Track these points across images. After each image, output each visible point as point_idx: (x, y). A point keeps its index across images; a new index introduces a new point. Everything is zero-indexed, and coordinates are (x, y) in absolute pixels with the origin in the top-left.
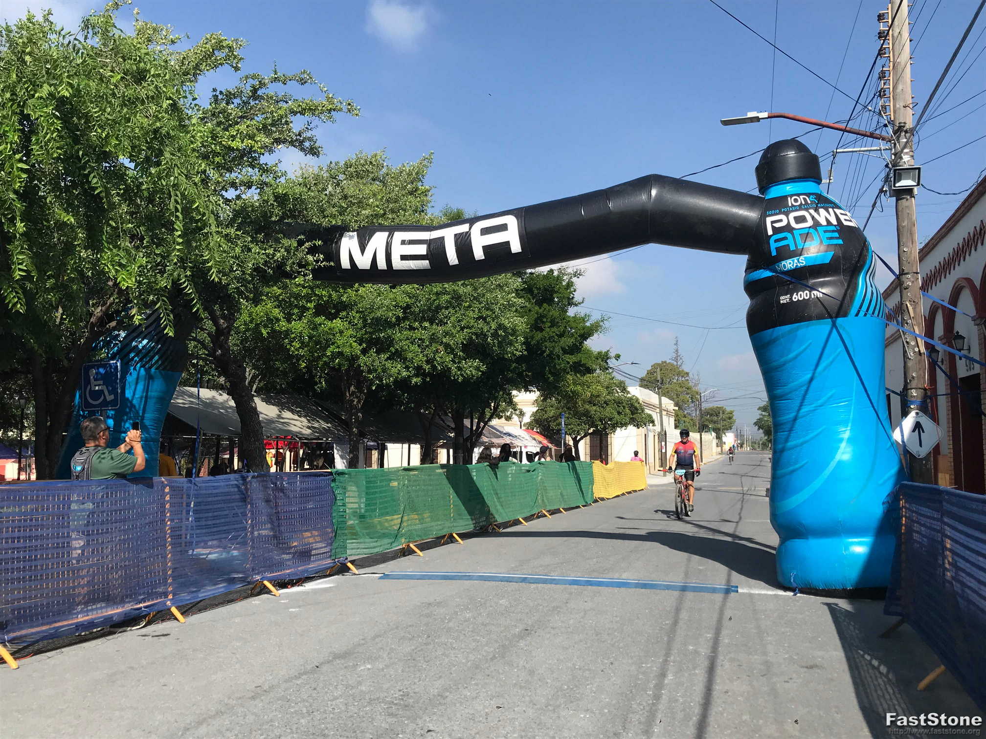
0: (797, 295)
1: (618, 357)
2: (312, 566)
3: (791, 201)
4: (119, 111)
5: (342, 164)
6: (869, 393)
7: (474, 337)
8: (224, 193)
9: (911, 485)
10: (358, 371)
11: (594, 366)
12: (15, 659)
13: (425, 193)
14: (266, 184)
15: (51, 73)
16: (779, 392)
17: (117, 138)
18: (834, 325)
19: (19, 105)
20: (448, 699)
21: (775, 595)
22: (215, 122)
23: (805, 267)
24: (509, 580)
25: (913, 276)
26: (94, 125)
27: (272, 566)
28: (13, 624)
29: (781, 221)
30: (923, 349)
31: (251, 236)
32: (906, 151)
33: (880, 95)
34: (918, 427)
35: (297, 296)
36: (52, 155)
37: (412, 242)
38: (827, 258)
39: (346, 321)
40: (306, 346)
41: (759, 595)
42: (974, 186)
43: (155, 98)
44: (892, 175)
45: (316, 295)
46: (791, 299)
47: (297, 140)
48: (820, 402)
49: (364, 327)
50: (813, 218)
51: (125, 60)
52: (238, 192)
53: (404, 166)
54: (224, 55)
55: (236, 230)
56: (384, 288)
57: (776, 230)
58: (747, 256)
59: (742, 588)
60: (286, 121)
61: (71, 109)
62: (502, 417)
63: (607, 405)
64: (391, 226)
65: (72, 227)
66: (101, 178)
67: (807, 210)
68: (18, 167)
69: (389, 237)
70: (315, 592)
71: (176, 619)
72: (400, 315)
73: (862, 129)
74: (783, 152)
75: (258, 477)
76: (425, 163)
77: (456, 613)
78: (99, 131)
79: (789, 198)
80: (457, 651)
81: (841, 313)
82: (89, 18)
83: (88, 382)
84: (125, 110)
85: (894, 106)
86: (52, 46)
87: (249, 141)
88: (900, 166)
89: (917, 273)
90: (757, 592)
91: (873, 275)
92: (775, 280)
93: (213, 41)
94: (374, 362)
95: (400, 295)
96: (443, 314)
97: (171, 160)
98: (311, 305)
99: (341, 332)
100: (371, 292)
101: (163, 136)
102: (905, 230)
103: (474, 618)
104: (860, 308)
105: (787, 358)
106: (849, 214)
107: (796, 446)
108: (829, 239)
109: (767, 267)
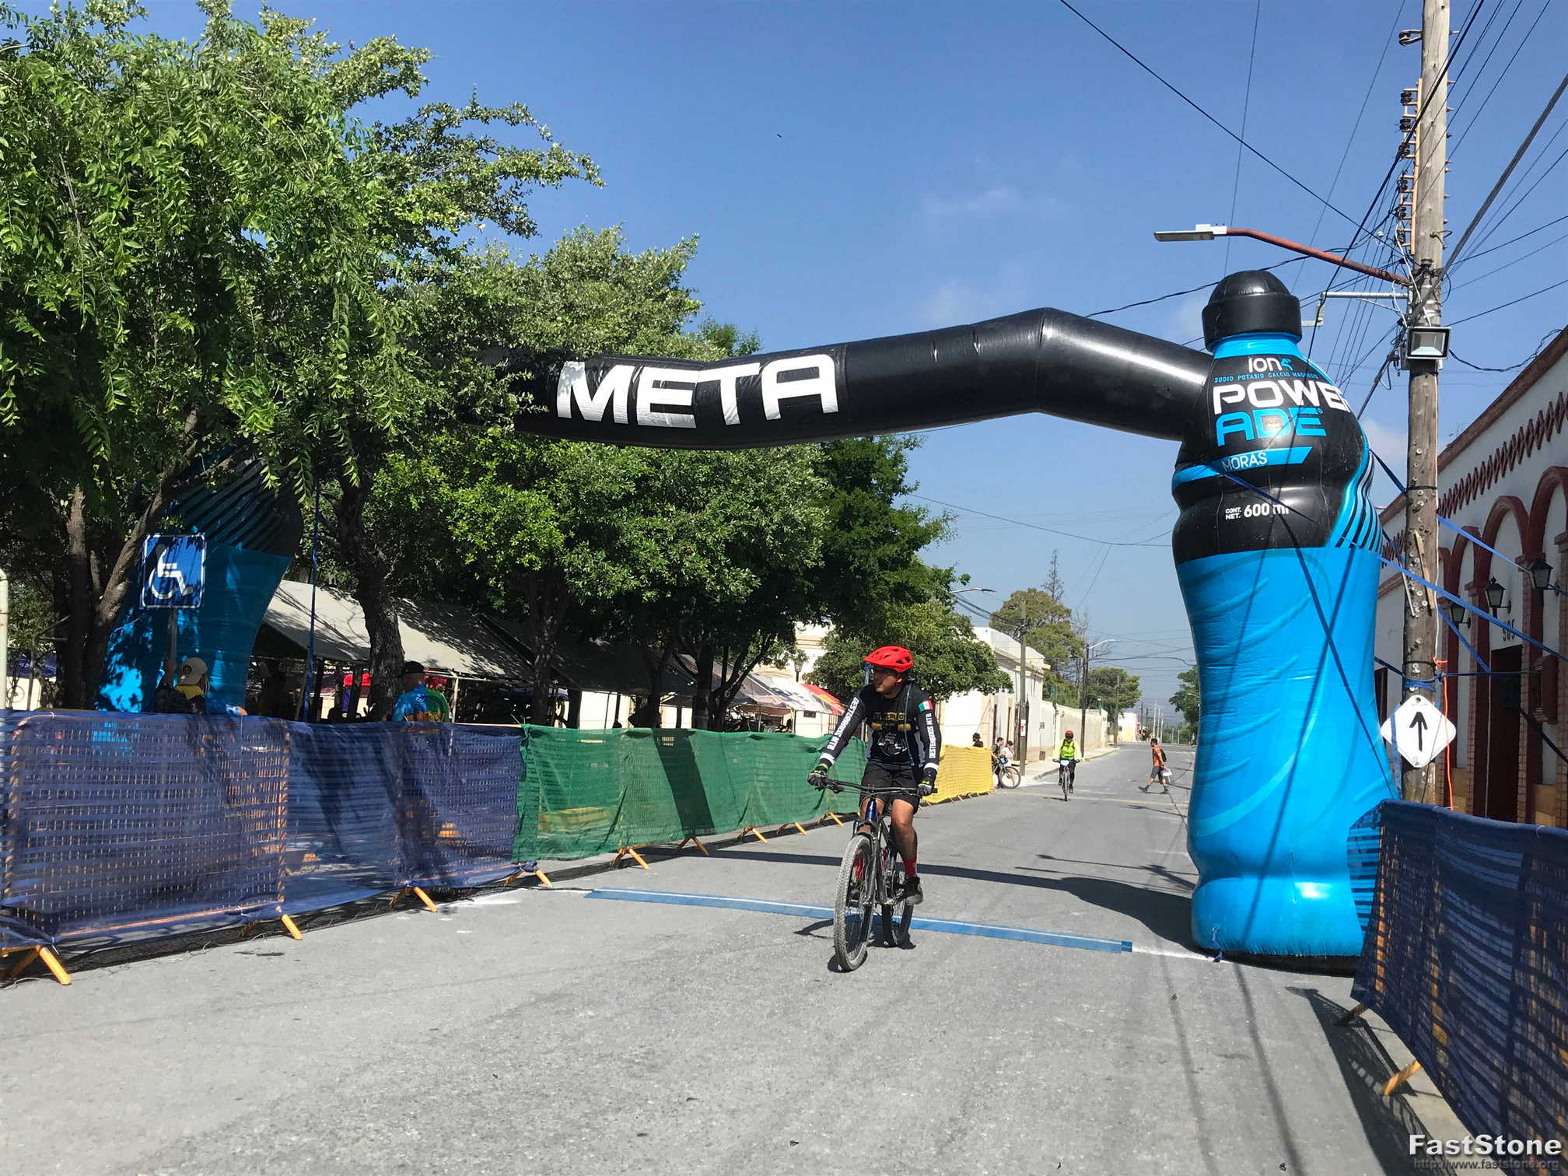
0: (1251, 508)
1: (966, 579)
3: (1252, 365)
7: (745, 534)
10: (559, 574)
11: (927, 591)
12: (67, 972)
16: (1215, 652)
17: (263, 212)
18: (1300, 558)
21: (1187, 959)
23: (1266, 466)
25: (1426, 493)
29: (1235, 393)
30: (1434, 604)
32: (1429, 302)
33: (1397, 215)
34: (1419, 719)
37: (668, 385)
38: (1299, 455)
39: (545, 493)
40: (478, 530)
41: (1165, 957)
42: (1530, 361)
43: (318, 149)
44: (1406, 336)
45: (500, 450)
46: (1242, 514)
47: (498, 210)
48: (1273, 673)
49: (574, 505)
50: (1284, 393)
53: (649, 255)
56: (610, 449)
57: (1227, 408)
58: (1179, 443)
59: (1137, 946)
60: (493, 187)
62: (770, 661)
63: (941, 653)
64: (637, 357)
67: (1275, 380)
69: (634, 373)
70: (491, 909)
71: (286, 932)
72: (632, 490)
73: (1367, 263)
74: (1245, 288)
77: (710, 952)
79: (1250, 360)
80: (717, 1002)
81: (1314, 541)
83: (153, 564)
85: (1417, 233)
87: (436, 214)
88: (1419, 325)
89: (1434, 488)
90: (1159, 953)
91: (1368, 484)
92: (1220, 483)
93: (382, 51)
94: (585, 561)
95: (634, 459)
96: (699, 494)
97: (339, 246)
98: (491, 465)
99: (536, 510)
100: (588, 451)
101: (328, 211)
102: (1421, 423)
103: (738, 960)
104: (1345, 534)
105: (1229, 602)
106: (1338, 391)
107: (1234, 736)
108: (1304, 426)
109: (1209, 463)
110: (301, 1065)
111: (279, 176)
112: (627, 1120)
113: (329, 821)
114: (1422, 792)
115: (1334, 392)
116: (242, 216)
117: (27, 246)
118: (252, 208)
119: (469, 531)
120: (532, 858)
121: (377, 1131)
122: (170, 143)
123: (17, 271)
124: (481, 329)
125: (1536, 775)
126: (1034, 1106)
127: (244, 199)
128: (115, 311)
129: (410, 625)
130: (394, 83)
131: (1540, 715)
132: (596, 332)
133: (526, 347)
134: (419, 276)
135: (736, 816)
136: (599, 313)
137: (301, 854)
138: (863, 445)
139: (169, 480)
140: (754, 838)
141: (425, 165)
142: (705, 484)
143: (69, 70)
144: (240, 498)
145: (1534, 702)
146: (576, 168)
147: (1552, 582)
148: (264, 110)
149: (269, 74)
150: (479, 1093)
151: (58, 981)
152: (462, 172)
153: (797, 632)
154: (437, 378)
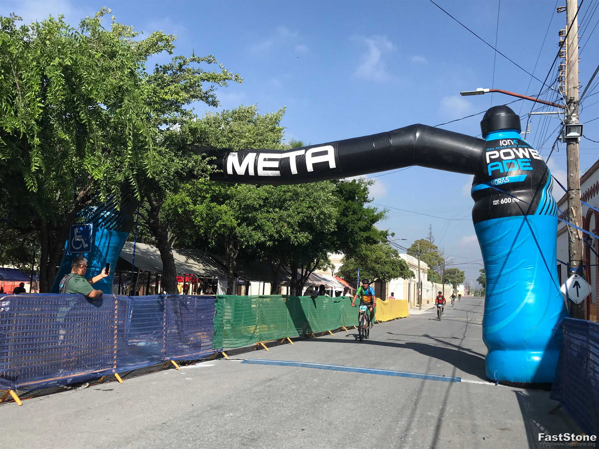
0: (504, 200)
1: (393, 235)
2: (202, 353)
3: (501, 143)
4: (99, 75)
5: (231, 111)
6: (547, 262)
7: (305, 219)
8: (159, 126)
9: (571, 320)
10: (235, 237)
11: (378, 240)
12: (21, 399)
13: (280, 131)
14: (185, 122)
15: (60, 52)
16: (489, 259)
17: (97, 91)
18: (525, 219)
19: (41, 70)
20: (278, 437)
21: (484, 385)
22: (156, 84)
23: (509, 183)
24: (320, 368)
25: (576, 191)
26: (84, 83)
27: (176, 352)
28: (21, 378)
29: (495, 154)
30: (581, 237)
31: (174, 152)
32: (574, 114)
33: (559, 80)
34: (576, 284)
35: (200, 190)
36: (58, 99)
37: (270, 160)
38: (523, 178)
39: (229, 206)
40: (204, 220)
41: (474, 384)
43: (121, 68)
44: (564, 129)
45: (212, 190)
46: (500, 202)
47: (204, 96)
48: (515, 267)
49: (240, 210)
50: (515, 153)
51: (104, 45)
52: (168, 126)
53: (268, 115)
54: (163, 45)
55: (166, 148)
56: (252, 187)
57: (492, 160)
58: (474, 175)
59: (464, 379)
60: (198, 85)
61: (71, 73)
62: (321, 269)
63: (386, 264)
64: (258, 150)
65: (67, 142)
66: (86, 114)
67: (511, 148)
68: (38, 106)
69: (256, 156)
70: (202, 369)
71: (117, 380)
72: (262, 203)
73: (548, 100)
74: (498, 113)
75: (171, 297)
76: (281, 113)
77: (287, 386)
78: (86, 85)
79: (501, 141)
80: (286, 409)
81: (531, 211)
82: (85, 20)
83: (73, 236)
84: (103, 74)
85: (568, 87)
86: (63, 36)
87: (176, 96)
88: (570, 124)
89: (579, 190)
90: (473, 382)
91: (551, 190)
92: (490, 190)
93: (157, 36)
94: (244, 231)
95: (262, 191)
96: (287, 204)
97: (128, 104)
98: (208, 195)
99: (225, 212)
100: (244, 189)
101: (124, 90)
102: (572, 163)
104: (542, 210)
105: (496, 238)
106: (536, 151)
107: (500, 293)
108: (524, 166)
109: (485, 183)
115: (535, 152)
119: (201, 221)
122: (56, 64)
132: (242, 141)
133: (214, 147)
142: (290, 200)
151: (17, 404)
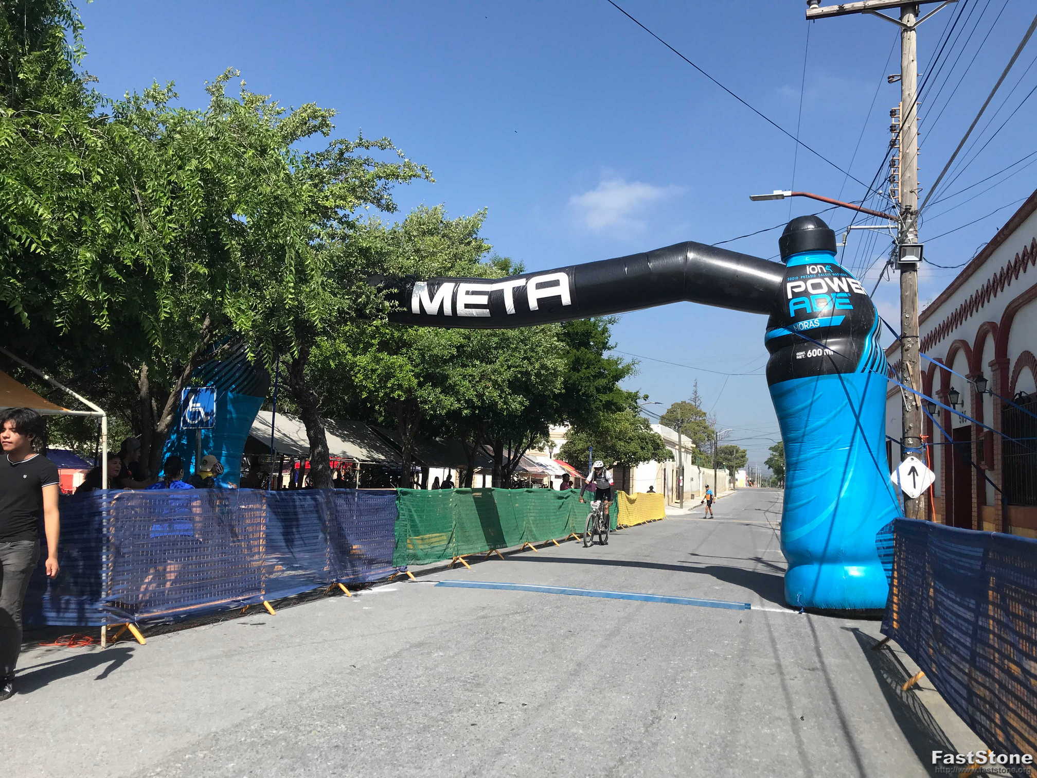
1: (646, 397)
3: (809, 270)
5: (416, 221)
7: (519, 375)
10: (415, 403)
11: (624, 405)
12: (143, 637)
14: (349, 236)
16: (792, 435)
17: (245, 203)
21: (782, 613)
23: (819, 328)
24: (549, 591)
25: (913, 339)
29: (799, 286)
30: (919, 404)
32: (911, 230)
33: (890, 180)
34: (913, 470)
37: (475, 293)
38: (838, 321)
39: (406, 357)
40: (369, 378)
41: (770, 612)
42: (970, 261)
44: (898, 250)
45: (380, 333)
46: (806, 355)
47: (376, 198)
49: (422, 363)
50: (828, 285)
53: (461, 220)
54: (317, 123)
57: (795, 295)
59: (754, 606)
60: (372, 185)
62: (536, 448)
63: (632, 440)
67: (823, 278)
68: (169, 228)
69: (455, 287)
70: (381, 594)
71: (266, 611)
72: (454, 353)
73: (873, 209)
76: (480, 217)
77: (508, 616)
79: (808, 267)
83: (187, 404)
85: (902, 191)
87: (341, 201)
88: (905, 243)
89: (917, 337)
92: (792, 338)
93: (309, 111)
94: (430, 394)
95: (455, 335)
96: (492, 354)
97: (288, 223)
98: (374, 342)
99: (401, 366)
100: (429, 332)
101: (282, 202)
102: (908, 299)
103: (524, 621)
104: (866, 365)
105: (800, 407)
106: (859, 283)
107: (806, 484)
108: (840, 304)
109: (786, 327)
110: (277, 688)
111: (253, 184)
112: (464, 716)
113: (287, 546)
114: (916, 513)
115: (857, 284)
116: (233, 207)
117: (115, 229)
118: (238, 202)
119: (364, 379)
120: (404, 564)
121: (322, 726)
122: (193, 168)
123: (109, 243)
124: (368, 266)
125: (982, 500)
126: (700, 702)
127: (233, 197)
128: (164, 263)
129: (332, 433)
130: (315, 129)
131: (983, 465)
132: (433, 265)
133: (394, 274)
134: (332, 236)
135: (520, 536)
136: (433, 254)
137: (273, 566)
138: (585, 323)
139: (194, 357)
140: (530, 549)
141: (335, 175)
142: (496, 348)
143: (136, 129)
144: (235, 365)
145: (980, 458)
146: (419, 173)
147: (988, 388)
148: (244, 147)
149: (247, 127)
150: (379, 702)
151: (139, 643)
152: (356, 177)
153: (550, 430)
154: (344, 294)
